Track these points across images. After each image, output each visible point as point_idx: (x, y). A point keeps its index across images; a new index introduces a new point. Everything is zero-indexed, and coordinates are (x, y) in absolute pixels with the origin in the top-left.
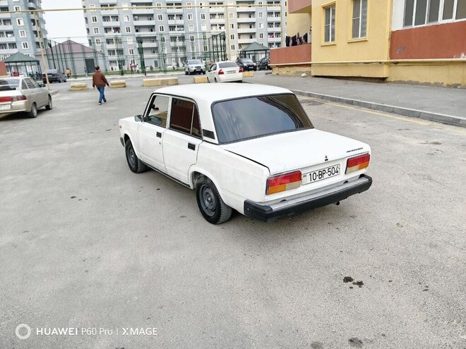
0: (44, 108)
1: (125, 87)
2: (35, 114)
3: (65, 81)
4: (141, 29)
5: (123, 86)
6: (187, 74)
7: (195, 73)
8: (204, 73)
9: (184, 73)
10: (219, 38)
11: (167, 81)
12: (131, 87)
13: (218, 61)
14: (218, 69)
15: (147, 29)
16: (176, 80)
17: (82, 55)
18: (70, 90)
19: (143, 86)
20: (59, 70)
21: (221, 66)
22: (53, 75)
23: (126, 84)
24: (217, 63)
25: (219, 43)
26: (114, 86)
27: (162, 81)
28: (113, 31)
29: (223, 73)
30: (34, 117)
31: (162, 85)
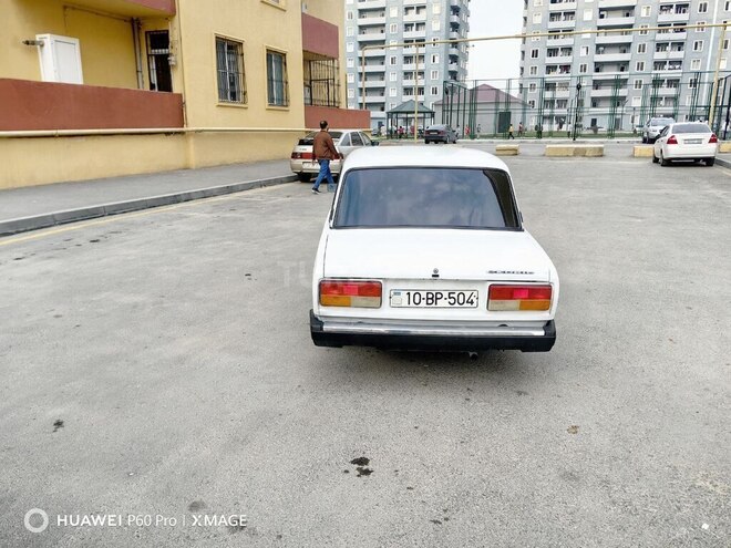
1: (516, 155)
3: (454, 143)
4: (605, 68)
5: (512, 153)
6: (645, 141)
11: (584, 150)
12: (525, 156)
14: (669, 135)
15: (616, 67)
16: (601, 149)
17: (493, 107)
20: (449, 127)
23: (520, 151)
24: (672, 125)
26: (500, 152)
27: (576, 149)
28: (559, 70)
29: (675, 142)
31: (574, 155)
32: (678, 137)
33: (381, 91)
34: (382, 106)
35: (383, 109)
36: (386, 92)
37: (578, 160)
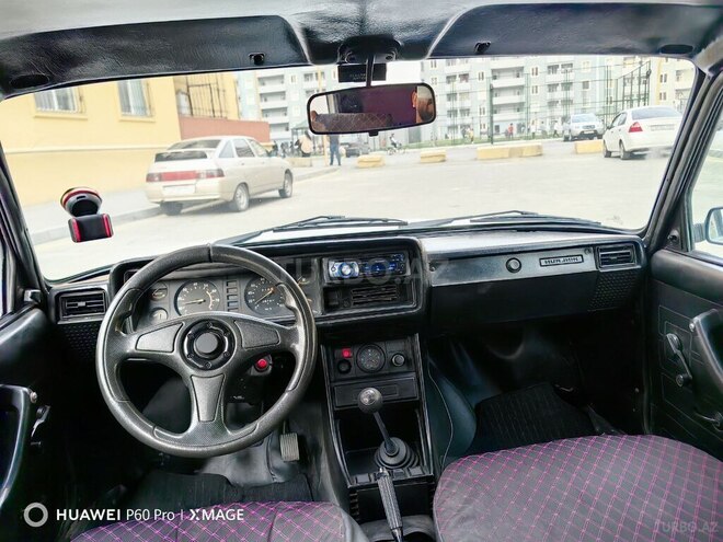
0: (276, 193)
1: (444, 161)
2: (243, 206)
4: (502, 75)
5: (439, 159)
6: (566, 139)
7: (582, 136)
8: (600, 137)
9: (562, 139)
10: (636, 82)
11: (521, 149)
12: (455, 161)
13: (631, 106)
14: (630, 123)
15: (511, 74)
16: (539, 147)
18: (357, 168)
19: (476, 159)
21: (637, 116)
22: (350, 145)
23: (447, 157)
24: (629, 111)
25: (635, 89)
26: (426, 160)
27: (512, 149)
28: (458, 78)
29: (639, 129)
30: (238, 211)
31: (510, 156)
32: (643, 123)
33: (284, 110)
34: (286, 126)
35: (287, 130)
36: (289, 111)
37: (516, 161)
